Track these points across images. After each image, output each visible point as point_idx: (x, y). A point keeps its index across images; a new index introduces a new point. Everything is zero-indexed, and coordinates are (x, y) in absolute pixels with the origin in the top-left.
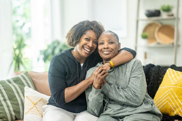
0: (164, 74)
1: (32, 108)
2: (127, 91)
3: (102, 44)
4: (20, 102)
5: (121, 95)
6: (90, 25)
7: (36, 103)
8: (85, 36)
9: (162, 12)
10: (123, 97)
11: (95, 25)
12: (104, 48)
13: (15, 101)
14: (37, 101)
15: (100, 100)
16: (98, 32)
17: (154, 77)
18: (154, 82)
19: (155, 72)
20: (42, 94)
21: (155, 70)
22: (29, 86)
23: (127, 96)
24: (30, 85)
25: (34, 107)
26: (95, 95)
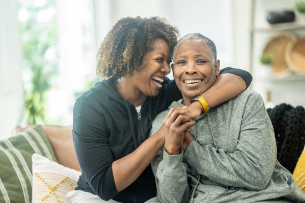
1: (48, 196)
2: (237, 159)
3: (184, 62)
4: (24, 186)
5: (225, 167)
7: (56, 188)
9: (297, 14)
10: (229, 172)
12: (188, 73)
13: (13, 183)
14: (58, 182)
15: (181, 177)
17: (291, 128)
18: (293, 139)
19: (295, 118)
20: (68, 169)
21: (293, 115)
22: (44, 154)
23: (238, 169)
24: (45, 152)
25: (52, 195)
26: (169, 167)
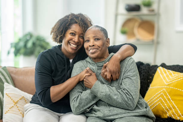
0: (154, 73)
1: (13, 107)
3: (88, 41)
6: (75, 19)
7: (17, 102)
8: (70, 31)
11: (80, 18)
12: (90, 46)
14: (19, 99)
16: (83, 26)
17: (144, 75)
18: (144, 81)
19: (145, 70)
20: (23, 92)
21: (144, 68)
24: (9, 82)
25: (15, 106)
